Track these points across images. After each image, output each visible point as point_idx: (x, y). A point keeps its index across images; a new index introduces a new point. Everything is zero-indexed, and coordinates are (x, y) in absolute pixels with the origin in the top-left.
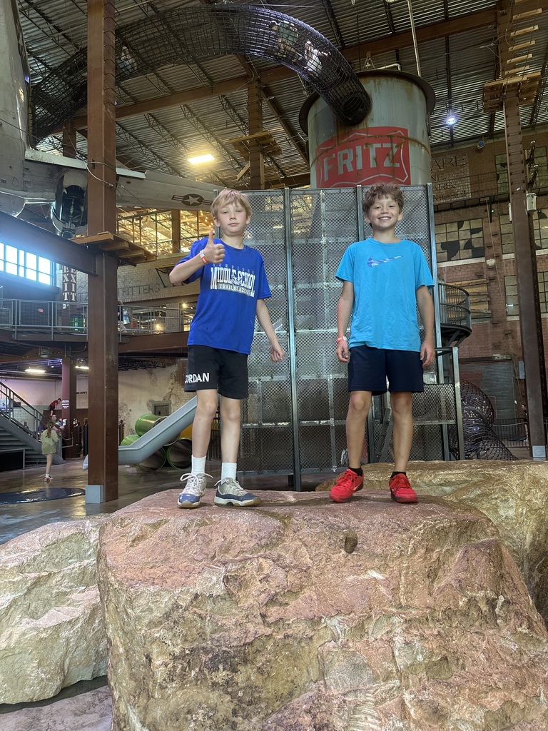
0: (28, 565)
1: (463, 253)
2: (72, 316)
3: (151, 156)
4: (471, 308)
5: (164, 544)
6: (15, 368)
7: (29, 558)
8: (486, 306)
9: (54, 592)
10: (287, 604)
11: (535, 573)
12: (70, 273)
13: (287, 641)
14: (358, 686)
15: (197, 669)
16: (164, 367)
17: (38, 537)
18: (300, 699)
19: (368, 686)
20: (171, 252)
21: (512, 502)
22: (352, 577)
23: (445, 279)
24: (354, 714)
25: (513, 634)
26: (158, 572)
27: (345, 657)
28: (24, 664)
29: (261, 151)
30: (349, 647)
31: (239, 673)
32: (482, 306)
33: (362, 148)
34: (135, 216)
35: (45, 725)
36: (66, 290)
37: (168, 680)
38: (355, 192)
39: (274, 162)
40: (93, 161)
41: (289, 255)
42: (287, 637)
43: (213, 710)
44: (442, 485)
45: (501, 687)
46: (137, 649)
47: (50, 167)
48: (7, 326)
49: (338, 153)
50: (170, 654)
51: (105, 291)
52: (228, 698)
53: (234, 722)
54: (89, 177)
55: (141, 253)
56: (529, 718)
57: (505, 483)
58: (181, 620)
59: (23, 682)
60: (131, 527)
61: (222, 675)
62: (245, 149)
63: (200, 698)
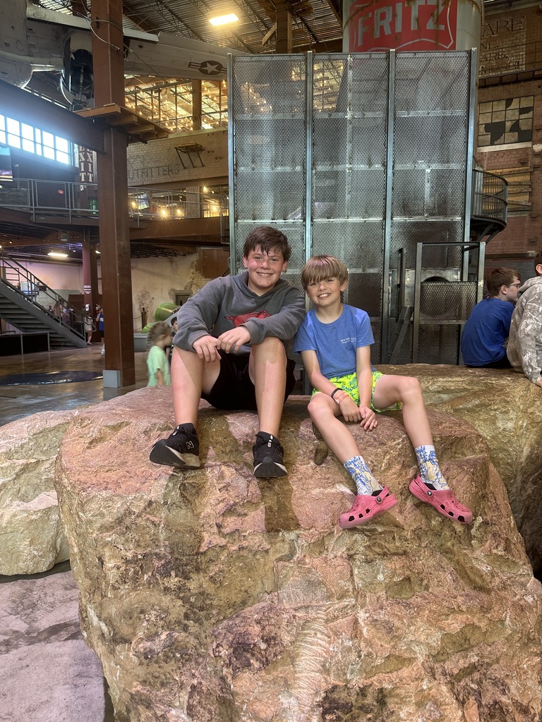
0: (16, 452)
1: (508, 136)
2: (90, 199)
3: (169, 17)
4: (509, 199)
5: (123, 447)
6: (38, 252)
7: (17, 446)
8: (527, 197)
9: (43, 478)
10: (246, 515)
11: (530, 484)
12: (86, 151)
13: (241, 553)
14: (310, 602)
15: (150, 574)
16: (184, 255)
17: (27, 425)
18: (252, 608)
19: (321, 603)
20: (192, 129)
21: (512, 415)
22: (318, 490)
23: (485, 166)
24: (303, 629)
25: (487, 555)
26: (113, 476)
27: (300, 573)
28: (17, 542)
29: (289, 10)
30: (305, 564)
31: (191, 580)
32: (522, 197)
33: (403, 5)
34: (154, 88)
35: (36, 597)
36: (83, 170)
37: (121, 582)
38: (388, 58)
39: (306, 24)
40: (97, 19)
41: (309, 132)
42: (241, 548)
43: (165, 612)
44: (439, 392)
45: (464, 610)
46: (90, 551)
47: (55, 27)
48: (26, 208)
49: (375, 12)
50: (122, 558)
51: (114, 171)
52: (180, 602)
53: (185, 625)
54: (94, 39)
55: (151, 128)
56: (491, 640)
57: (507, 394)
58: (134, 526)
59: (17, 557)
60: (90, 428)
61: (173, 581)
62: (272, 7)
63: (153, 600)
